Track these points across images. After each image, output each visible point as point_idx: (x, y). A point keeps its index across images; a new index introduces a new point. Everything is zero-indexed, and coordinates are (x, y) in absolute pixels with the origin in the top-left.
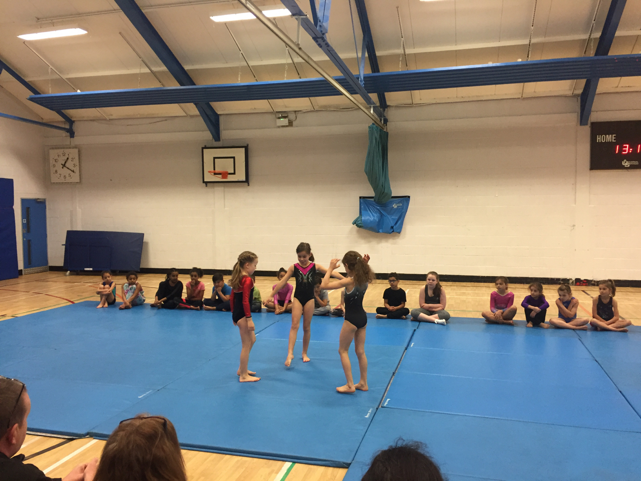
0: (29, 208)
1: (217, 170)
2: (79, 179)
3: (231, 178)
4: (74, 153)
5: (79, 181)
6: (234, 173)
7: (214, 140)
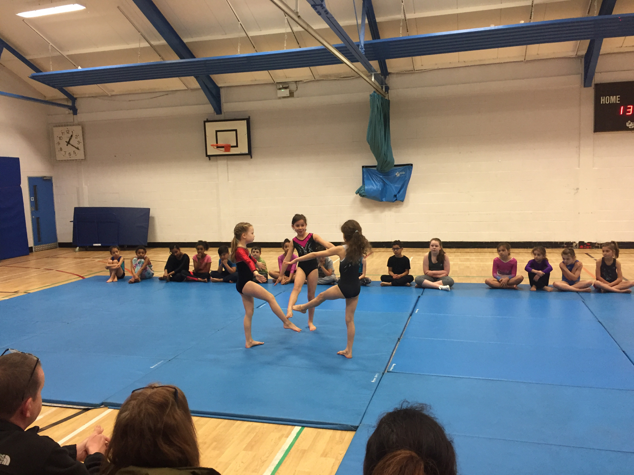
0: (36, 186)
1: (220, 143)
2: (83, 156)
3: (233, 151)
4: (77, 130)
5: (84, 158)
6: (237, 146)
7: (215, 113)
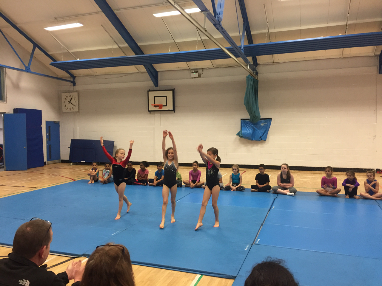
0: (50, 126)
1: (156, 104)
2: (78, 109)
3: (164, 108)
4: (75, 95)
5: (78, 111)
6: (166, 106)
7: (155, 86)
